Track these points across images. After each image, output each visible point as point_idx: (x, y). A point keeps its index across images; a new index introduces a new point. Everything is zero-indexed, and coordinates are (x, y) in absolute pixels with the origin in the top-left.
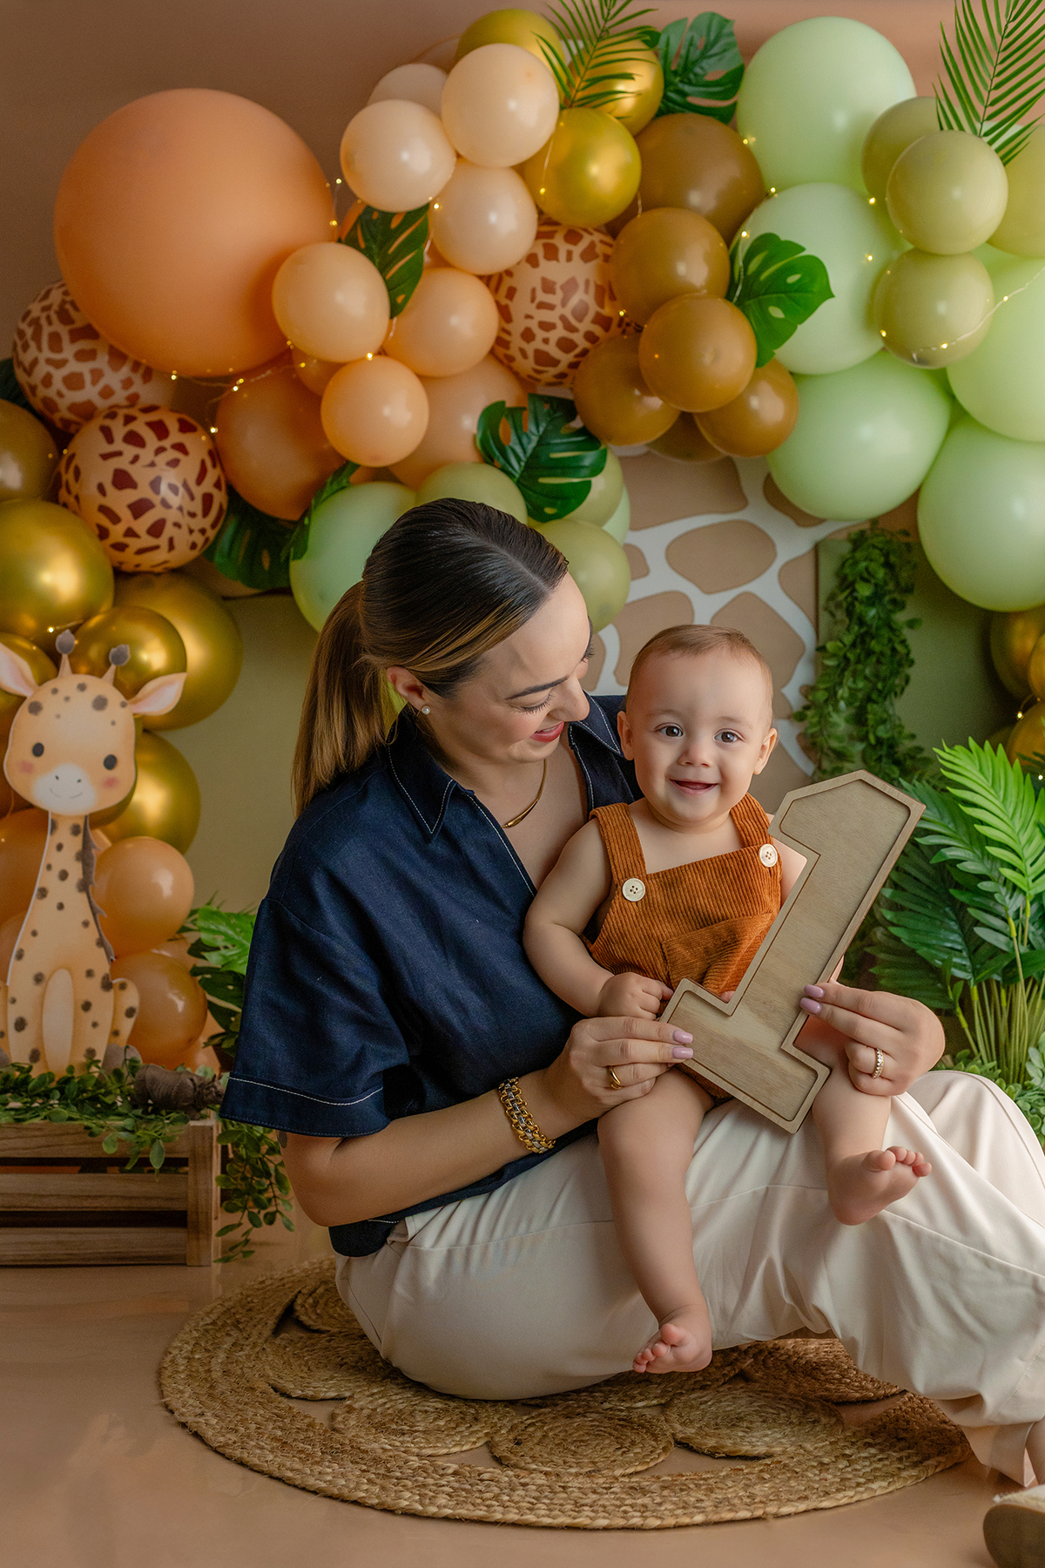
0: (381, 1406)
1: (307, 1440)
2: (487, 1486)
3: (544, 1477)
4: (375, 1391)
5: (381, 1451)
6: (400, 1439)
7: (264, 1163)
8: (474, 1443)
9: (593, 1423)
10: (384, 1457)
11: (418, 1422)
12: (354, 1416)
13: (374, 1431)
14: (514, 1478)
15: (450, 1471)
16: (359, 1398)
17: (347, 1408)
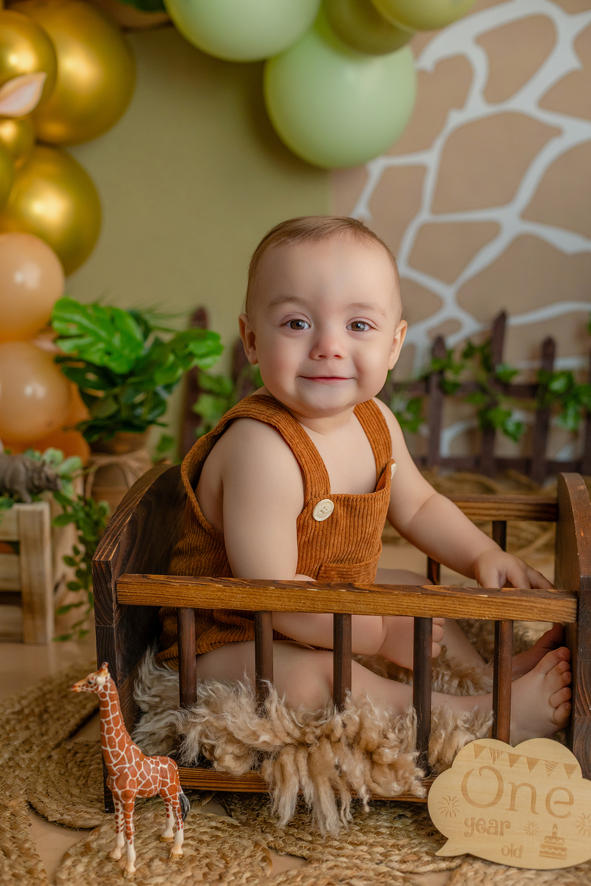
16: (105, 832)
17: (83, 847)
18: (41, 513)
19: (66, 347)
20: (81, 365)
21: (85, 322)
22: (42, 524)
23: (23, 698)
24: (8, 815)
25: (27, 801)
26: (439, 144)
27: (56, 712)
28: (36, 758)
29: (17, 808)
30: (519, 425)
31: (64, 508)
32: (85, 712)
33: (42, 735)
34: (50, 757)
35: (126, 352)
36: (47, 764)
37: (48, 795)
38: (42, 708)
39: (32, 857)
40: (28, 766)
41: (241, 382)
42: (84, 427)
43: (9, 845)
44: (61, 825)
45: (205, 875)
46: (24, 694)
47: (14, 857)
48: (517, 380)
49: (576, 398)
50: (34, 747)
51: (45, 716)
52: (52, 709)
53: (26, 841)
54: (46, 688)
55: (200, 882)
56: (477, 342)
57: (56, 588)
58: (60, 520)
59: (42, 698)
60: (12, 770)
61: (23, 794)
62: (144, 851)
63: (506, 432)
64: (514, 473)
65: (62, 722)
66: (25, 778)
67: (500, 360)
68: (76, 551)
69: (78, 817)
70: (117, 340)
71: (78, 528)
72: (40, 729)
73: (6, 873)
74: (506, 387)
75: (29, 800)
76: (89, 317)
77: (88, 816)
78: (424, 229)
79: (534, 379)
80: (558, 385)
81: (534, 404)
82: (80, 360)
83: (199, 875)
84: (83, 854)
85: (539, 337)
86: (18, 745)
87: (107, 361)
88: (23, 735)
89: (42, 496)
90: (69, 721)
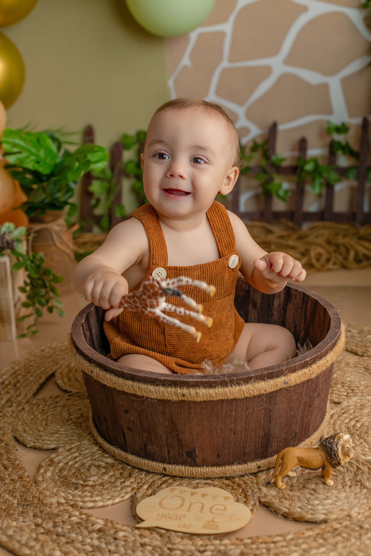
0: (72, 459)
1: (11, 493)
2: (117, 546)
3: (159, 538)
4: (73, 446)
5: (56, 505)
6: (73, 493)
7: (43, 280)
8: (123, 497)
9: (208, 481)
10: (55, 511)
11: (91, 477)
12: (51, 469)
13: (59, 483)
14: (138, 538)
15: (98, 527)
16: (61, 452)
17: (49, 461)
18: (5, 263)
19: (11, 159)
20: (20, 170)
21: (22, 143)
22: (5, 270)
23: (3, 374)
24: (3, 445)
25: (13, 436)
26: (232, 18)
27: (24, 382)
28: (15, 410)
29: (8, 441)
30: (286, 192)
31: (18, 259)
32: (41, 381)
33: (18, 396)
34: (23, 409)
35: (48, 160)
36: (23, 413)
37: (25, 431)
38: (16, 380)
39: (21, 469)
40: (11, 415)
41: (116, 171)
42: (26, 208)
43: (6, 462)
44: (35, 448)
45: (121, 474)
46: (4, 372)
47: (10, 470)
48: (285, 164)
49: (320, 174)
50: (13, 404)
51: (18, 385)
52: (21, 380)
53: (16, 460)
54: (17, 368)
55: (119, 478)
56: (259, 141)
57: (15, 305)
58: (16, 266)
59: (15, 374)
60: (2, 418)
61: (11, 432)
62: (85, 462)
63: (278, 196)
64: (284, 221)
65: (28, 388)
66: (10, 422)
67: (274, 153)
68: (25, 282)
69: (44, 443)
70: (42, 153)
71: (26, 270)
72: (16, 393)
73: (7, 479)
74: (278, 168)
75: (15, 436)
76: (24, 140)
77: (49, 442)
78: (225, 72)
79: (294, 163)
80: (309, 167)
81: (295, 178)
82: (20, 167)
83: (118, 473)
84: (50, 465)
85: (297, 137)
86: (4, 403)
87: (37, 167)
88: (6, 397)
89: (4, 252)
90: (32, 387)
